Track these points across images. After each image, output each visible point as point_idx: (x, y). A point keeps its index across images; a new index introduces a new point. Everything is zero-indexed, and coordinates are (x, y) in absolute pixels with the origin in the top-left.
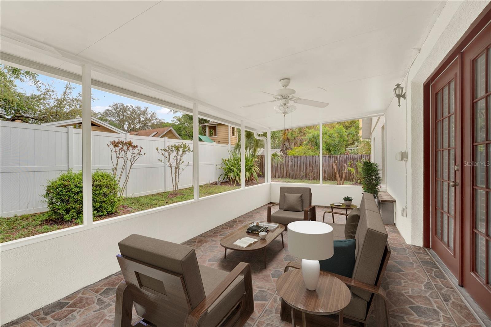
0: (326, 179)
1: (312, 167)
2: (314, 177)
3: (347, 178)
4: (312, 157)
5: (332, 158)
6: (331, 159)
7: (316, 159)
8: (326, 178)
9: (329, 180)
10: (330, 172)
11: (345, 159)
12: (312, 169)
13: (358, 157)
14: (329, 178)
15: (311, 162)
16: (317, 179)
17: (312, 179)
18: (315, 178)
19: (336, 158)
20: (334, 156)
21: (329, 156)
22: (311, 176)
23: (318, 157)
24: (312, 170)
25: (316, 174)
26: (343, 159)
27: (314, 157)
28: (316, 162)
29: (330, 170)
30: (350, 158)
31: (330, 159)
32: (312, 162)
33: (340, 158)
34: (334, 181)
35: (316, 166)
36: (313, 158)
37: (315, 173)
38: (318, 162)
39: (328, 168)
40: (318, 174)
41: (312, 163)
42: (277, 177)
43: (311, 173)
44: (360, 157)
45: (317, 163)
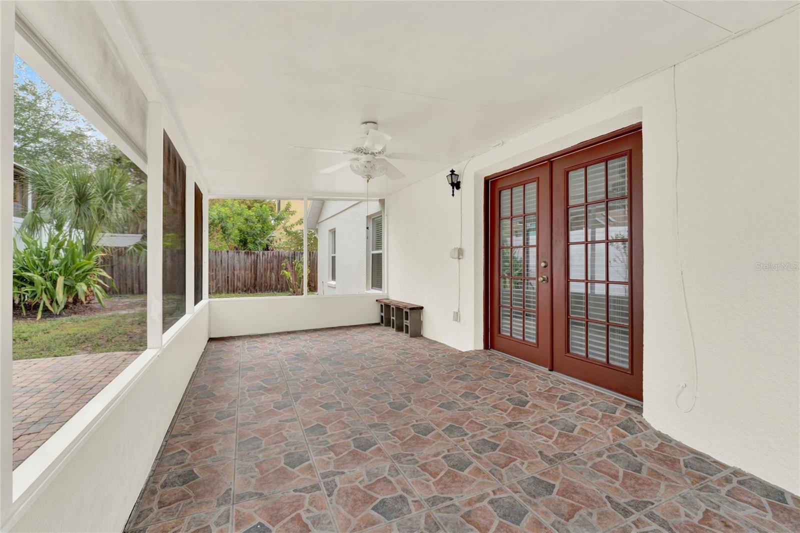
0: (240, 291)
1: (214, 271)
2: (218, 288)
3: (274, 287)
4: (216, 252)
5: (251, 255)
6: (249, 259)
7: (223, 257)
8: (240, 289)
9: (245, 291)
10: (246, 278)
11: (271, 257)
12: (214, 273)
13: (289, 255)
14: (245, 289)
15: (212, 261)
16: (223, 291)
17: (214, 291)
18: (220, 289)
19: (257, 256)
20: (254, 253)
21: (245, 253)
22: (213, 286)
23: (227, 253)
24: (214, 276)
25: (222, 282)
26: (268, 258)
27: (220, 253)
28: (223, 261)
29: (246, 276)
30: (279, 256)
31: (248, 256)
32: (214, 260)
33: (263, 257)
34: (254, 293)
35: (221, 270)
36: (217, 254)
37: (220, 281)
38: (226, 262)
39: (243, 272)
40: (225, 283)
41: (214, 263)
42: (135, 292)
43: (213, 280)
44: (292, 255)
45: (223, 264)
